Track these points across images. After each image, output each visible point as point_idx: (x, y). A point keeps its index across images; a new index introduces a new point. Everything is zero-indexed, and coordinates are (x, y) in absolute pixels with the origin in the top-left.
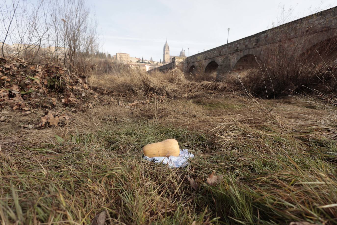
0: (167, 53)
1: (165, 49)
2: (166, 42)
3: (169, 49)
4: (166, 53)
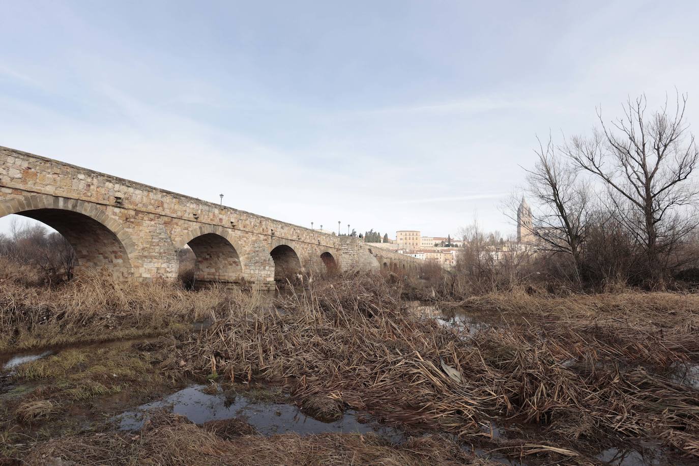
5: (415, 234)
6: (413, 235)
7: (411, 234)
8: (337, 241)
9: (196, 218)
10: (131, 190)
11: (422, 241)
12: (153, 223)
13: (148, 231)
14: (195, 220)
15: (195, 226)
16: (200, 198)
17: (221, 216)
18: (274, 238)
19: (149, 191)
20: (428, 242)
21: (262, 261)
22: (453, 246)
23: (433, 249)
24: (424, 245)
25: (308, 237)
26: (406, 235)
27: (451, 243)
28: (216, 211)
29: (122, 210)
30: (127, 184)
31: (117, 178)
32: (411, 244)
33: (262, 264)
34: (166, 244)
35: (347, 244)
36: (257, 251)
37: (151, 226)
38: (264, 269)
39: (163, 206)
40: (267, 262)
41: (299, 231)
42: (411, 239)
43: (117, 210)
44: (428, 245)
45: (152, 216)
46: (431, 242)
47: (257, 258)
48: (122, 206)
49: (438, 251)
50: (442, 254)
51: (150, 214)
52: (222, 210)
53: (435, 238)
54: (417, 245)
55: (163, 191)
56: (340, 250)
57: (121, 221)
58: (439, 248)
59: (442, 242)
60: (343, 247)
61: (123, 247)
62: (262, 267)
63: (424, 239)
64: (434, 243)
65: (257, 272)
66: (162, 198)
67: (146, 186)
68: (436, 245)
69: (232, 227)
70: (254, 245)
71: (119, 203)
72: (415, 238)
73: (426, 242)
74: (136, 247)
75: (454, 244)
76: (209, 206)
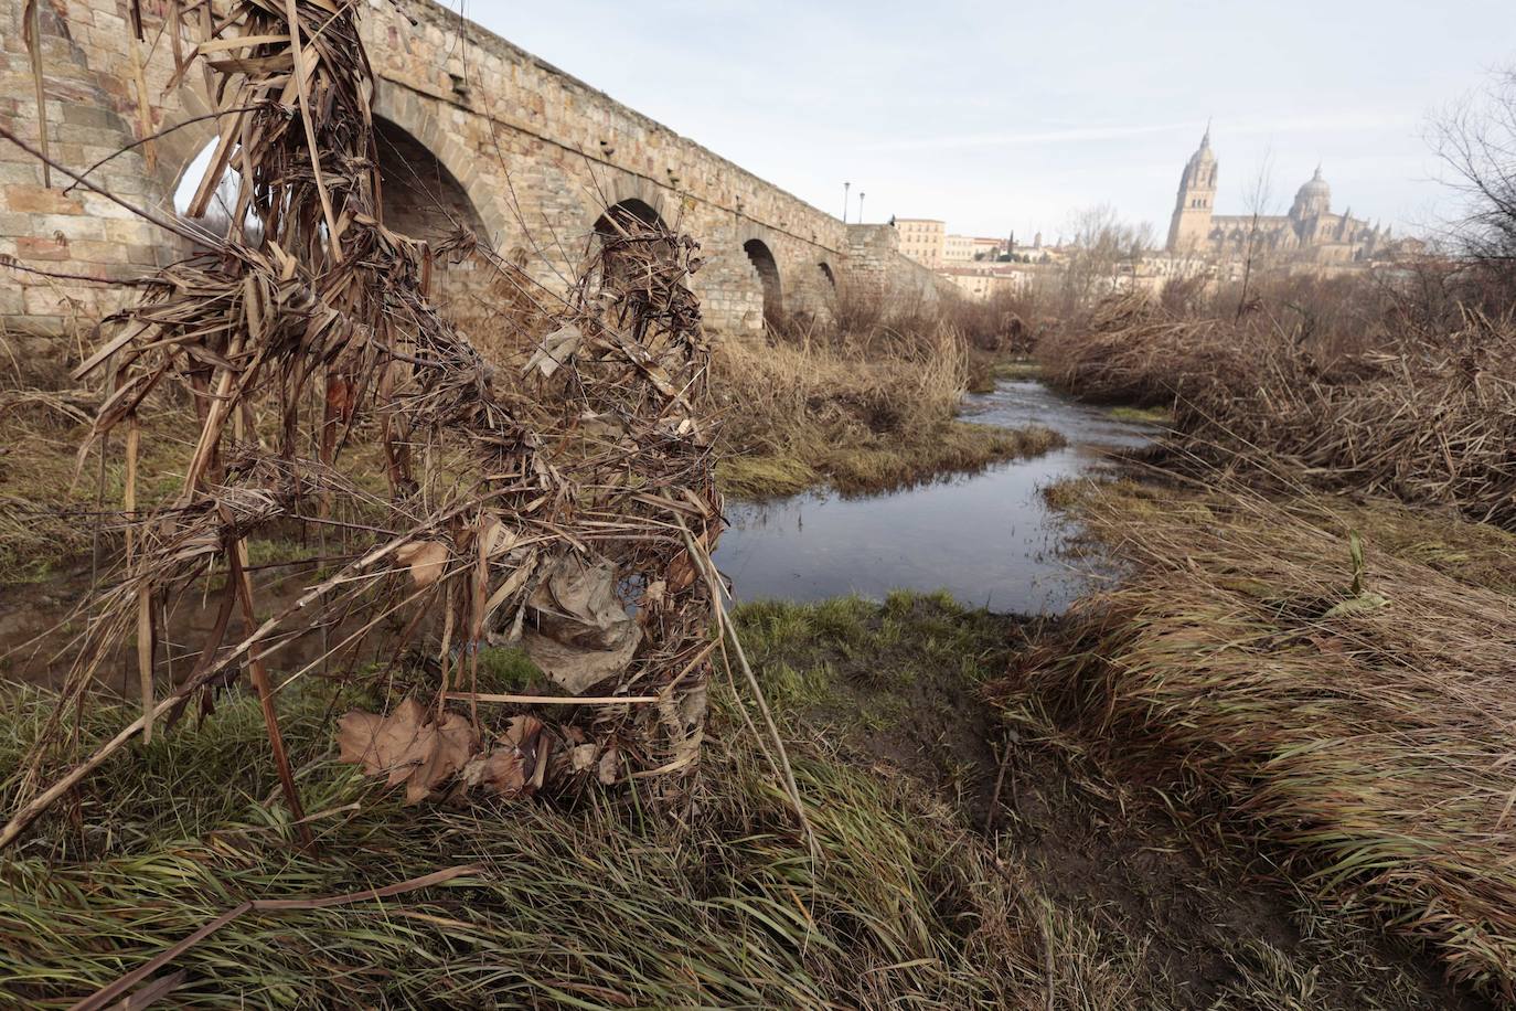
0: (1200, 204)
1: (1191, 183)
2: (1205, 143)
3: (1212, 177)
4: (1188, 202)
5: (932, 227)
6: (927, 230)
7: (923, 229)
8: (841, 233)
9: (608, 154)
10: (477, 54)
11: (945, 247)
12: (531, 161)
13: (525, 184)
14: (605, 159)
15: (605, 176)
16: (611, 95)
17: (651, 152)
18: (741, 219)
19: (513, 63)
20: (961, 249)
21: (737, 278)
22: (1017, 259)
23: (969, 266)
24: (949, 257)
25: (796, 221)
26: (910, 230)
27: (1015, 252)
28: (641, 135)
29: (469, 118)
30: (471, 34)
31: (446, 10)
32: (921, 252)
33: (738, 287)
34: (578, 222)
35: (866, 244)
36: (723, 253)
37: (530, 171)
38: (743, 298)
39: (543, 112)
40: (749, 281)
41: (781, 204)
42: (922, 239)
43: (459, 116)
44: (961, 257)
45: (525, 140)
46: (966, 250)
47: (725, 271)
48: (468, 106)
49: (983, 271)
50: (991, 279)
51: (523, 136)
52: (652, 132)
53: (980, 241)
54: (934, 255)
55: (541, 65)
56: (846, 258)
57: (470, 151)
58: (985, 266)
59: (994, 250)
60: (853, 252)
61: (483, 227)
62: (739, 294)
63: (952, 240)
64: (973, 253)
65: (726, 305)
66: (539, 85)
67: (508, 45)
68: (979, 257)
69: (670, 185)
70: (712, 235)
71: (461, 96)
72: (931, 236)
73: (956, 249)
74: (506, 228)
75: (1022, 254)
76: (628, 119)
